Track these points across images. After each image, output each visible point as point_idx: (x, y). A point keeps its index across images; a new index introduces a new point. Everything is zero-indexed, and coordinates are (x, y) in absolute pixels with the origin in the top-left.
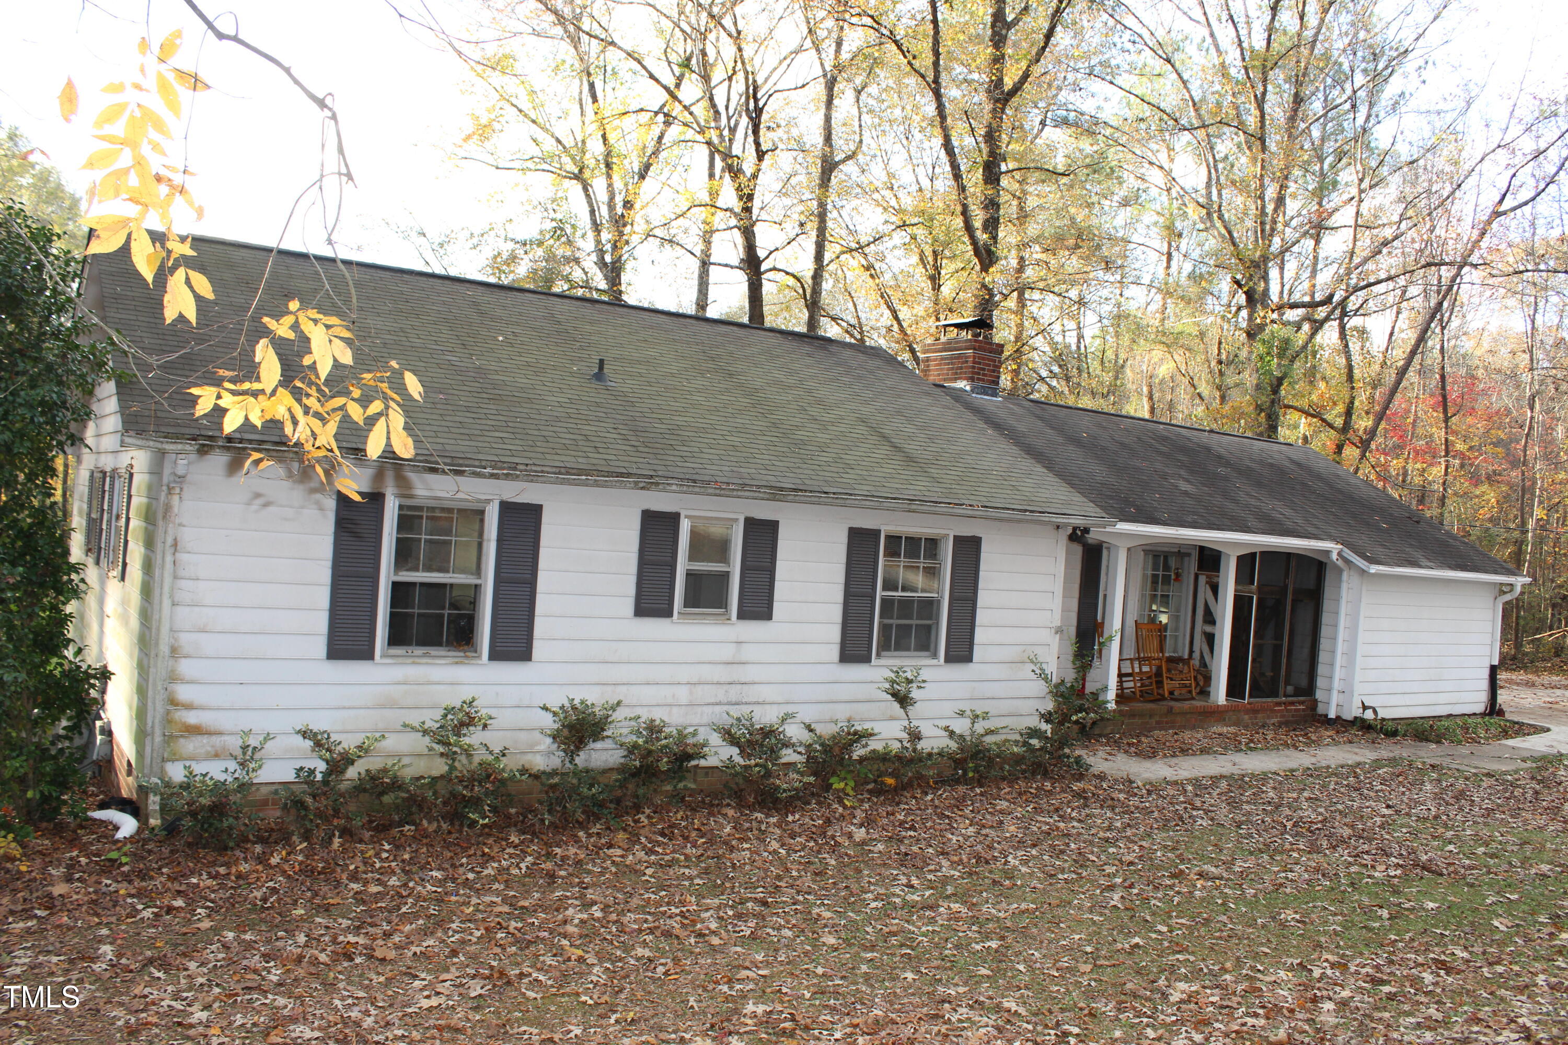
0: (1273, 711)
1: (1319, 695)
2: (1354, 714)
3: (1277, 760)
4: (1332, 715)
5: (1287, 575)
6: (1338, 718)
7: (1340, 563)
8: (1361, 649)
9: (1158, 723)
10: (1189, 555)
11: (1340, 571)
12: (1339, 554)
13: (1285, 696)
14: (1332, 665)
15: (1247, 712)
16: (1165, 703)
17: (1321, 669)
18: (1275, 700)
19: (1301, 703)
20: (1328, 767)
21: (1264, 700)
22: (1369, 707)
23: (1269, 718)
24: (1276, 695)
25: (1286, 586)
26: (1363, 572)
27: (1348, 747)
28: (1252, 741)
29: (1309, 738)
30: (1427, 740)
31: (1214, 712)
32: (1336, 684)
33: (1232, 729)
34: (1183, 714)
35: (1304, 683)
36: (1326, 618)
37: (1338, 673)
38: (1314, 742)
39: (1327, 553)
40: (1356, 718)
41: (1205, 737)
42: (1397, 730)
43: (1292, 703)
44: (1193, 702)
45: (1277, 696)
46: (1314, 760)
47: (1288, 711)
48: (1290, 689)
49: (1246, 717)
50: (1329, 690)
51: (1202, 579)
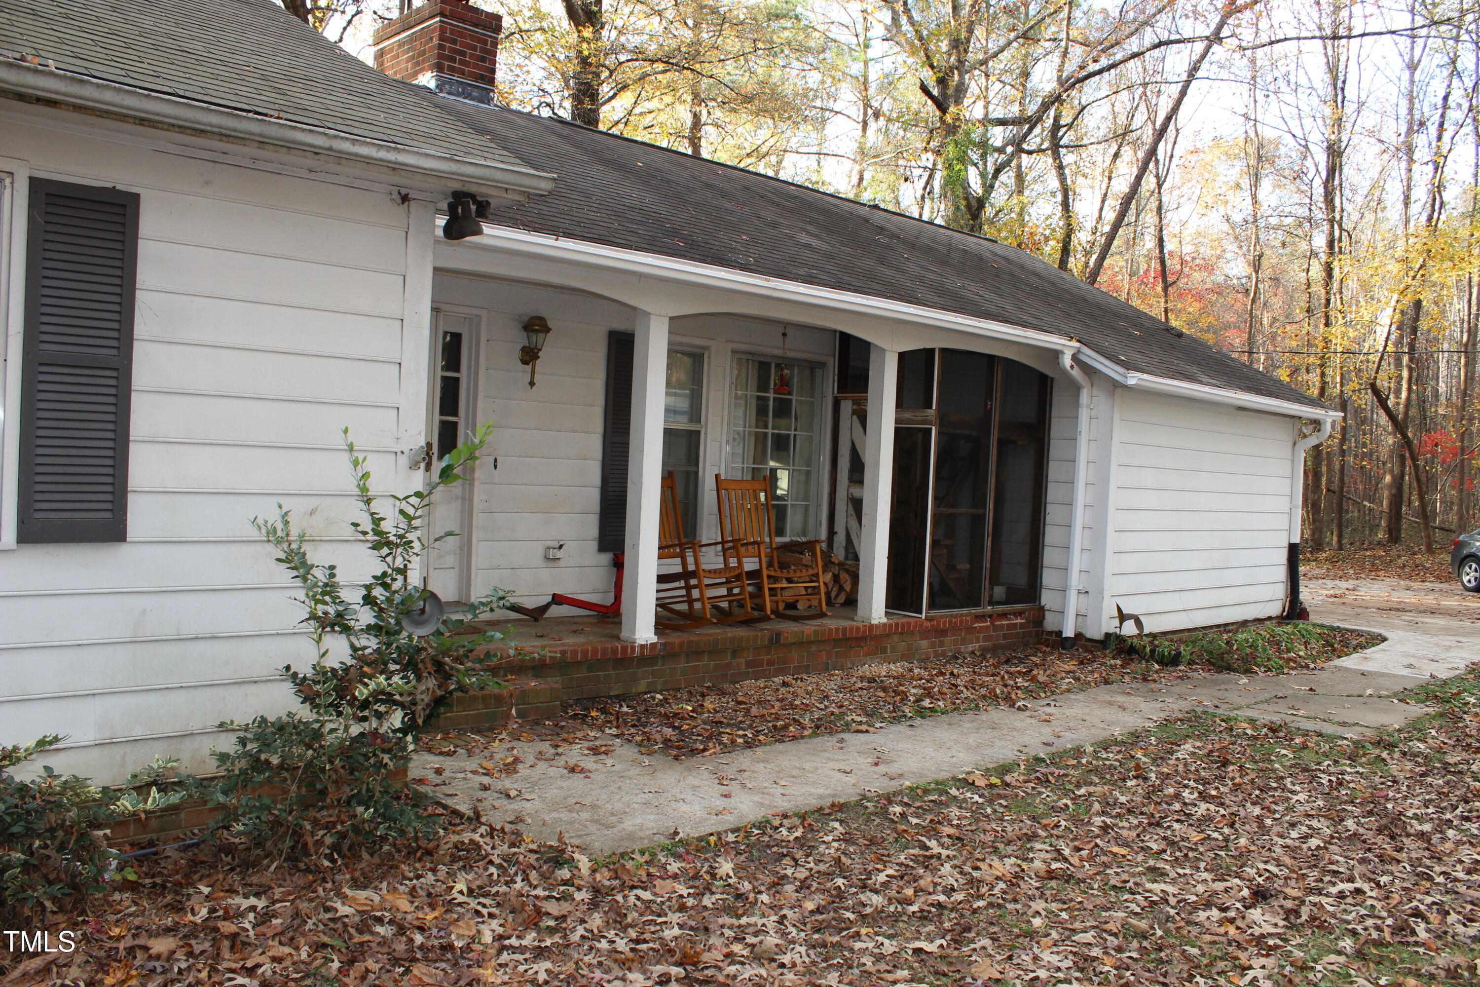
0: (970, 630)
1: (1047, 599)
2: (1104, 630)
3: (972, 739)
4: (1069, 632)
5: (989, 394)
6: (1079, 636)
7: (1076, 373)
8: (1114, 520)
9: (749, 664)
10: (822, 365)
11: (1076, 388)
12: (1074, 358)
13: (991, 603)
14: (1067, 548)
15: (925, 634)
16: (767, 626)
17: (1050, 556)
18: (979, 610)
19: (1020, 614)
20: (1078, 752)
21: (955, 611)
22: (1130, 617)
23: (964, 642)
24: (975, 602)
25: (988, 414)
26: (1115, 387)
27: (1103, 693)
28: (929, 694)
29: (1034, 679)
30: (1229, 669)
31: (864, 639)
32: (1075, 580)
33: (896, 668)
34: (802, 644)
35: (1022, 580)
36: (1054, 471)
37: (1078, 561)
38: (1044, 686)
39: (1055, 354)
40: (1108, 635)
41: (840, 689)
42: (1179, 654)
43: (1004, 615)
44: (825, 621)
45: (977, 604)
46: (1046, 733)
47: (995, 628)
48: (999, 591)
49: (924, 643)
50: (1064, 591)
51: (847, 407)
